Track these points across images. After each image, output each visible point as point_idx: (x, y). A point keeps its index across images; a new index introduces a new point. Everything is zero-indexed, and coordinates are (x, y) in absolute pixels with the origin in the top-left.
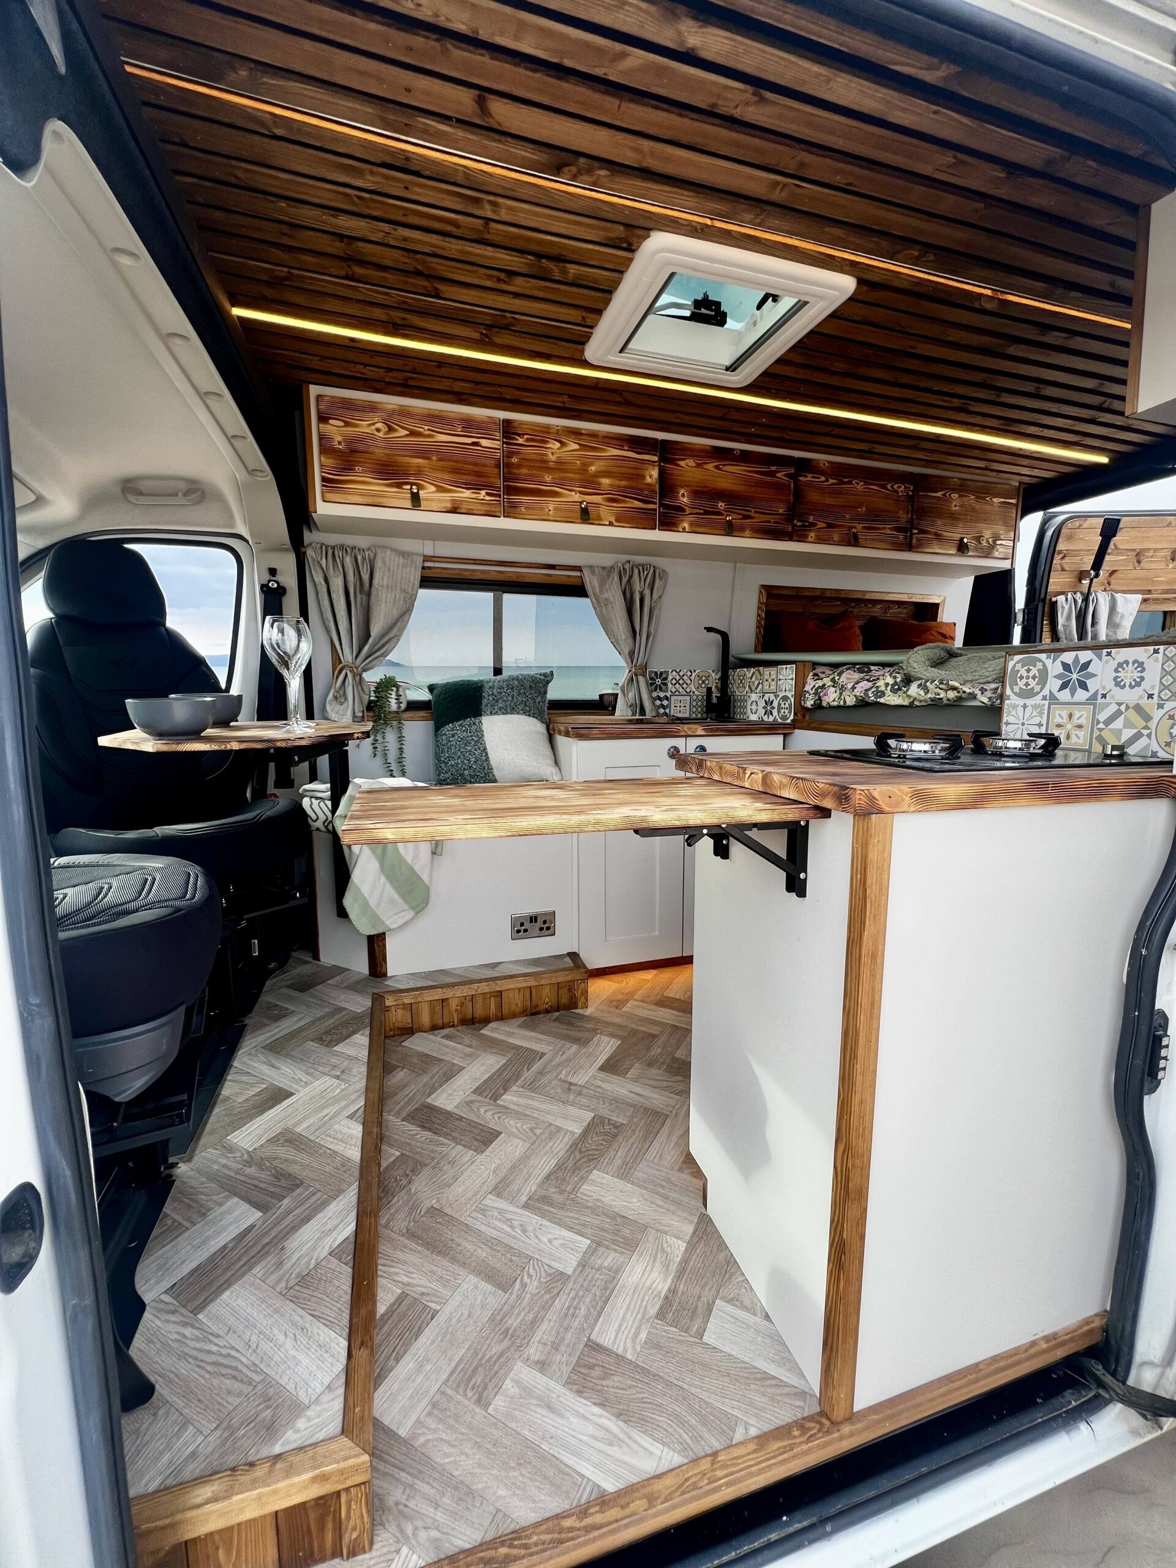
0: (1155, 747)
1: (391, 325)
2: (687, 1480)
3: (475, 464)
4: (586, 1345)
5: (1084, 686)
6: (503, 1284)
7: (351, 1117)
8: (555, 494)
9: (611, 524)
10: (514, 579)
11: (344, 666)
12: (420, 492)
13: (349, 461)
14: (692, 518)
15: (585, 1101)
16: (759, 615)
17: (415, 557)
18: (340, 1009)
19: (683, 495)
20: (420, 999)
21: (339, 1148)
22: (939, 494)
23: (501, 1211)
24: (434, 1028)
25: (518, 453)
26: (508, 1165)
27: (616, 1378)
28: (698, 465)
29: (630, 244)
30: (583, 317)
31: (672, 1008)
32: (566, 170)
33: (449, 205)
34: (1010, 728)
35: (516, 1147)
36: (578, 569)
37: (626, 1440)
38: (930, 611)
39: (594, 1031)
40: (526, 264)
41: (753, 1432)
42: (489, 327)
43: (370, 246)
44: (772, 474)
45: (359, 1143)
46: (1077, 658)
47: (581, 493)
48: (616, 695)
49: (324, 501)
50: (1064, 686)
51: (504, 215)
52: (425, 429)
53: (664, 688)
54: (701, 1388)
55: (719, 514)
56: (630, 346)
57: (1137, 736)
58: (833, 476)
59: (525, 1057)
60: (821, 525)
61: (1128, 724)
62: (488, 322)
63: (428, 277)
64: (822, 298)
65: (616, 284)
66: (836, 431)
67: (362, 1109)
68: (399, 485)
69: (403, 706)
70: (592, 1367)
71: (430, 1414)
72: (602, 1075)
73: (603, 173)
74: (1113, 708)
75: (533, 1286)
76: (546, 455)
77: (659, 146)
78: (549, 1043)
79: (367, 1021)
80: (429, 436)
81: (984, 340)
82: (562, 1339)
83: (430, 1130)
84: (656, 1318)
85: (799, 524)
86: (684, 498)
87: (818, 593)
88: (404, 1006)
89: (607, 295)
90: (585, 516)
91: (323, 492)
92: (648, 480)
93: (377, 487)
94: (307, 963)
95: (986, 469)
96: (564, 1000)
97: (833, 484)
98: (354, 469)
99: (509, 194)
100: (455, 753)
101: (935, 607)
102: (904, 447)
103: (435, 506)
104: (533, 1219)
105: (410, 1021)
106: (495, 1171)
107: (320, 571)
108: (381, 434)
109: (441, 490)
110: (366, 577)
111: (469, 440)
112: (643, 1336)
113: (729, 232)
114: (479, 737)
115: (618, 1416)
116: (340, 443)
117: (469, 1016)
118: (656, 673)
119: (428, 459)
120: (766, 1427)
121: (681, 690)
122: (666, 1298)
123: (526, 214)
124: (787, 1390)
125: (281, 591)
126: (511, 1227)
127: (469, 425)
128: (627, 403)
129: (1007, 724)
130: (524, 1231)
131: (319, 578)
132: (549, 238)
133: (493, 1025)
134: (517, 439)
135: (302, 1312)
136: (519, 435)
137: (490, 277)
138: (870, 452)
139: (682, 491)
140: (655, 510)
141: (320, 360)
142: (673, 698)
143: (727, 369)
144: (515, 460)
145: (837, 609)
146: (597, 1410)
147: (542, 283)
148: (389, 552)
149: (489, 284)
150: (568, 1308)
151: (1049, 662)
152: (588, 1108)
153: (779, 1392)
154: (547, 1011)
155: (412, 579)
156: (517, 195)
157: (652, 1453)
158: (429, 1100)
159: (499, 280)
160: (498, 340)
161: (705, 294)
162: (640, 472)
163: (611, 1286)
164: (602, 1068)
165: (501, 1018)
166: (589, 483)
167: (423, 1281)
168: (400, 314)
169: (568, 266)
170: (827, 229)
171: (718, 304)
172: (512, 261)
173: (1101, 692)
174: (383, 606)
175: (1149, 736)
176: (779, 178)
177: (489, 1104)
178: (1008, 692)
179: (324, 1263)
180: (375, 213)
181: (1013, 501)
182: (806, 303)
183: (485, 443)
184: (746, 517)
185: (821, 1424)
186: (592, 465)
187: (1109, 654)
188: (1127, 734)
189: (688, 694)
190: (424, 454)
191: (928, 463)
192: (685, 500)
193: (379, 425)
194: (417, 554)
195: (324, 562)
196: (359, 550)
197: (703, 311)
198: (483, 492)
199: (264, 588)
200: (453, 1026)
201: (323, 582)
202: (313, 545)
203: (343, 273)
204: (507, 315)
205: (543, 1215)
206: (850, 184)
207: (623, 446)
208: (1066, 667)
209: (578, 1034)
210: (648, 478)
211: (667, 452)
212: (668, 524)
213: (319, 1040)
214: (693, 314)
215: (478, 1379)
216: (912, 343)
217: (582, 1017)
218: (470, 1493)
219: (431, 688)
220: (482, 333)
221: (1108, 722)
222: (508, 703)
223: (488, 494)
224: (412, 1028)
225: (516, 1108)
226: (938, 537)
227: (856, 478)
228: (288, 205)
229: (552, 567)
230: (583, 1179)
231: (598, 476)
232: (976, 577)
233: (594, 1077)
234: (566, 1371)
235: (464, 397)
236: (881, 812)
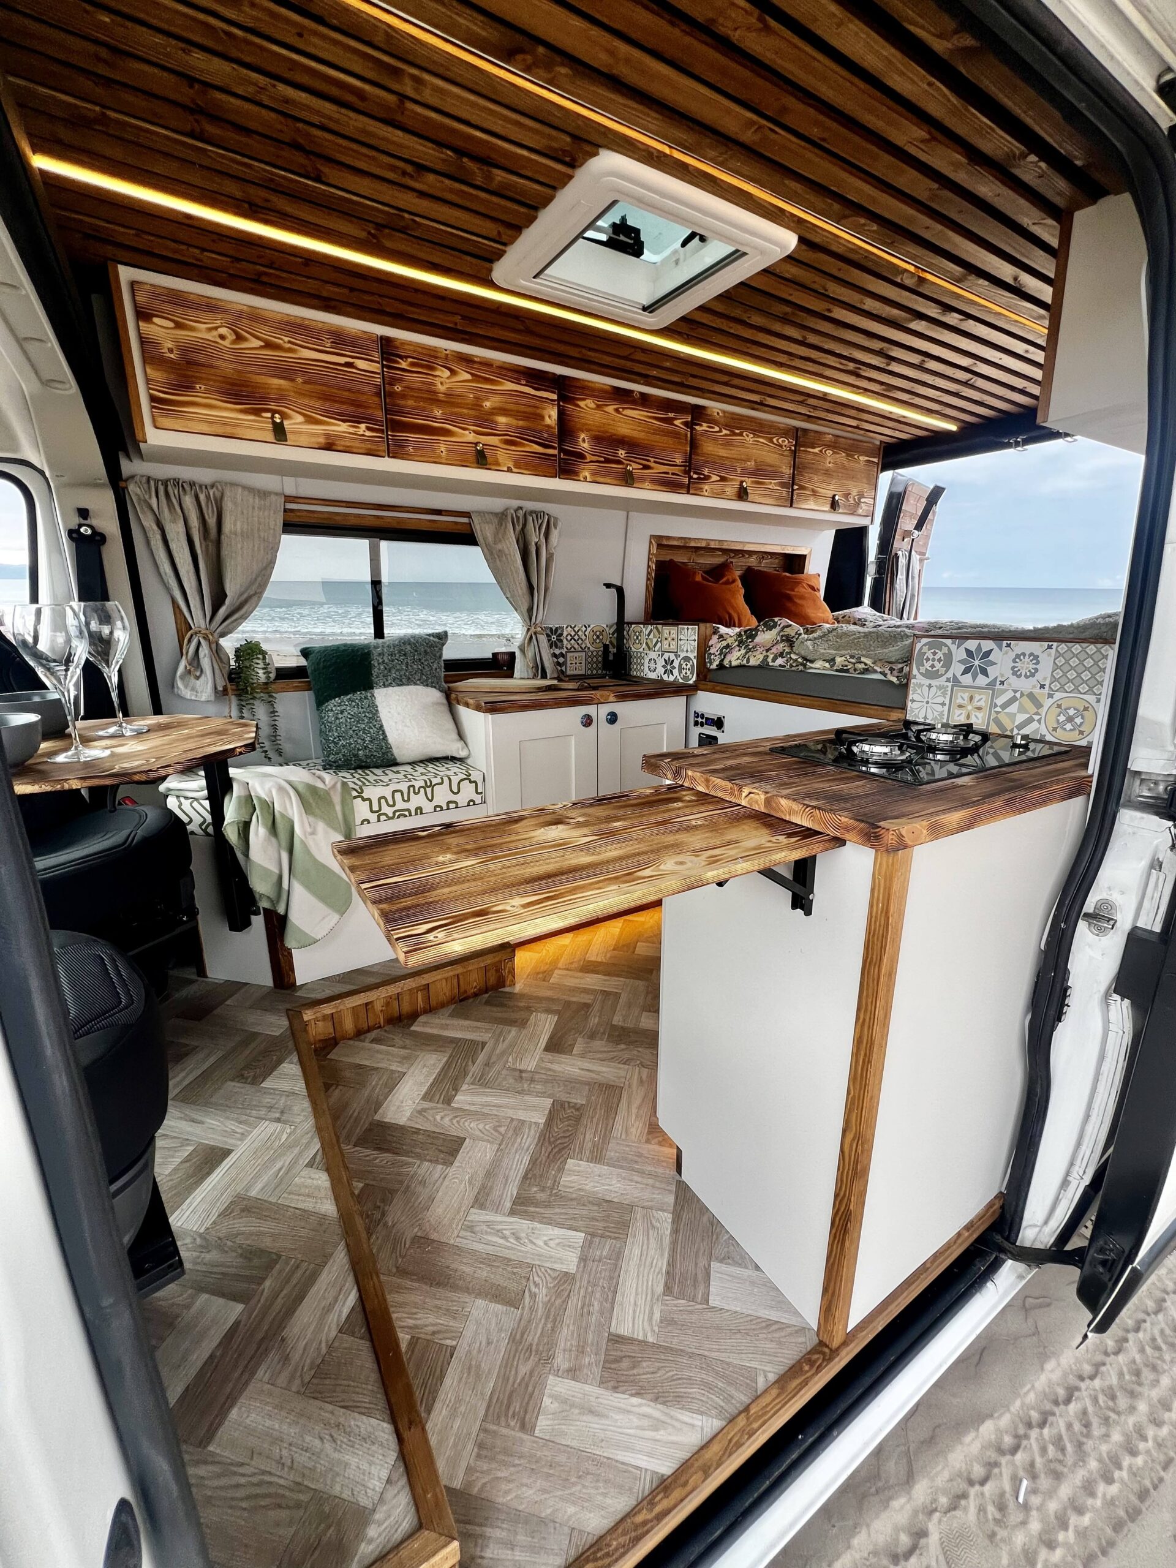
0: (1044, 731)
1: (246, 206)
2: (730, 1441)
3: (349, 390)
4: (608, 1340)
5: (985, 672)
6: (512, 1301)
7: (310, 1165)
8: (447, 433)
9: (509, 470)
10: (395, 525)
11: (196, 633)
12: (285, 422)
13: (185, 376)
14: (593, 466)
15: (539, 1087)
16: (649, 566)
17: (273, 498)
18: (254, 1035)
19: (584, 440)
20: (342, 1007)
21: (308, 1205)
22: (817, 450)
23: (489, 1224)
24: (359, 1034)
25: (402, 380)
26: (481, 1173)
27: (644, 1364)
28: (598, 407)
29: (574, 159)
30: (499, 233)
31: (597, 973)
32: (519, 57)
33: (357, 68)
34: (915, 705)
35: (485, 1150)
36: (467, 514)
37: (669, 1421)
38: (795, 563)
39: (528, 1009)
40: (444, 161)
41: (772, 1377)
42: (379, 226)
43: (232, 100)
44: (669, 421)
45: (330, 1193)
46: (979, 647)
47: (476, 432)
48: (512, 655)
49: (157, 428)
50: (966, 671)
51: (428, 96)
52: (284, 340)
53: (559, 644)
54: (719, 1350)
55: (619, 462)
56: (547, 272)
57: (1030, 721)
58: (727, 426)
59: (470, 1049)
60: (715, 478)
61: (1022, 709)
62: (379, 221)
63: (308, 153)
64: (763, 252)
65: (547, 201)
66: (736, 381)
67: (320, 1153)
68: (257, 412)
69: (273, 676)
70: (618, 1360)
71: (479, 1456)
72: (549, 1056)
73: (563, 70)
74: (1009, 695)
75: (542, 1294)
76: (434, 385)
77: (637, 54)
78: (487, 1030)
79: (291, 1044)
80: (290, 350)
81: (895, 312)
82: (585, 1341)
83: (387, 1151)
84: (664, 1294)
85: (695, 476)
86: (584, 443)
87: (703, 544)
88: (324, 1018)
89: (532, 212)
90: (481, 459)
91: (153, 416)
92: (548, 421)
93: (228, 413)
94: (192, 982)
95: (857, 427)
96: (492, 980)
97: (726, 435)
98: (194, 388)
99: (441, 71)
100: (346, 732)
101: (802, 558)
102: (792, 401)
103: (304, 441)
104: (522, 1225)
105: (332, 1030)
106: (470, 1182)
107: (151, 517)
108: (226, 343)
109: (310, 420)
110: (212, 521)
111: (343, 360)
112: (657, 1316)
113: (685, 166)
114: (373, 713)
115: (656, 1399)
116: (171, 351)
117: (396, 1014)
118: (551, 629)
119: (292, 380)
120: (781, 1369)
121: (576, 646)
122: (668, 1273)
123: (459, 100)
124: (789, 1330)
125: (98, 539)
126: (504, 1238)
127: (340, 340)
128: (529, 332)
129: (913, 701)
130: (518, 1239)
131: (149, 523)
132: (478, 134)
133: (422, 1019)
134: (398, 363)
135: (330, 1407)
136: (401, 357)
137: (393, 168)
138: (761, 404)
139: (582, 436)
140: (554, 456)
141: (137, 235)
142: (569, 655)
143: (645, 309)
144: (398, 388)
145: (718, 560)
146: (635, 1400)
147: (457, 185)
148: (240, 490)
149: (390, 175)
150: (582, 1308)
151: (953, 648)
152: (543, 1094)
153: (783, 1334)
154: (476, 995)
155: (272, 524)
156: (449, 74)
157: (693, 1426)
158: (377, 1117)
159: (404, 173)
160: (388, 244)
161: (624, 219)
162: (538, 411)
163: (616, 1274)
164: (547, 1049)
165: (430, 1010)
166: (484, 421)
167: (432, 1319)
168: (263, 193)
169: (496, 171)
170: (787, 182)
171: (637, 231)
172: (426, 154)
173: (999, 679)
174: (239, 558)
175: (1039, 721)
176: (754, 117)
177: (444, 1110)
178: (915, 671)
179: (336, 1344)
180: (248, 59)
181: (875, 460)
182: (745, 254)
183: (361, 364)
184: (646, 467)
185: (824, 1354)
186: (487, 400)
187: (1008, 645)
188: (1021, 718)
189: (583, 650)
190: (286, 372)
191: (809, 418)
192: (586, 445)
193: (223, 331)
194: (277, 494)
195: (154, 502)
196: (201, 486)
197: (622, 238)
198: (363, 426)
199: (74, 535)
200: (380, 1027)
201: (155, 527)
202: (137, 478)
203: (188, 128)
204: (406, 215)
205: (532, 1217)
206: (824, 140)
207: (519, 380)
208: (969, 653)
209: (514, 1016)
210: (547, 418)
211: (565, 389)
212: (566, 468)
213: (240, 1077)
214: (610, 239)
215: (516, 1406)
216: (831, 306)
217: (511, 996)
218: (543, 1521)
219: (305, 653)
220: (369, 233)
221: (1005, 706)
222: (402, 673)
223: (368, 429)
224: (334, 1038)
225: (472, 1108)
226: (815, 494)
227: (746, 429)
228: (112, 20)
229: (439, 512)
230: (561, 1169)
231: (493, 414)
232: (837, 531)
233: (541, 1059)
234: (597, 1370)
235: (333, 303)
236: (906, 847)
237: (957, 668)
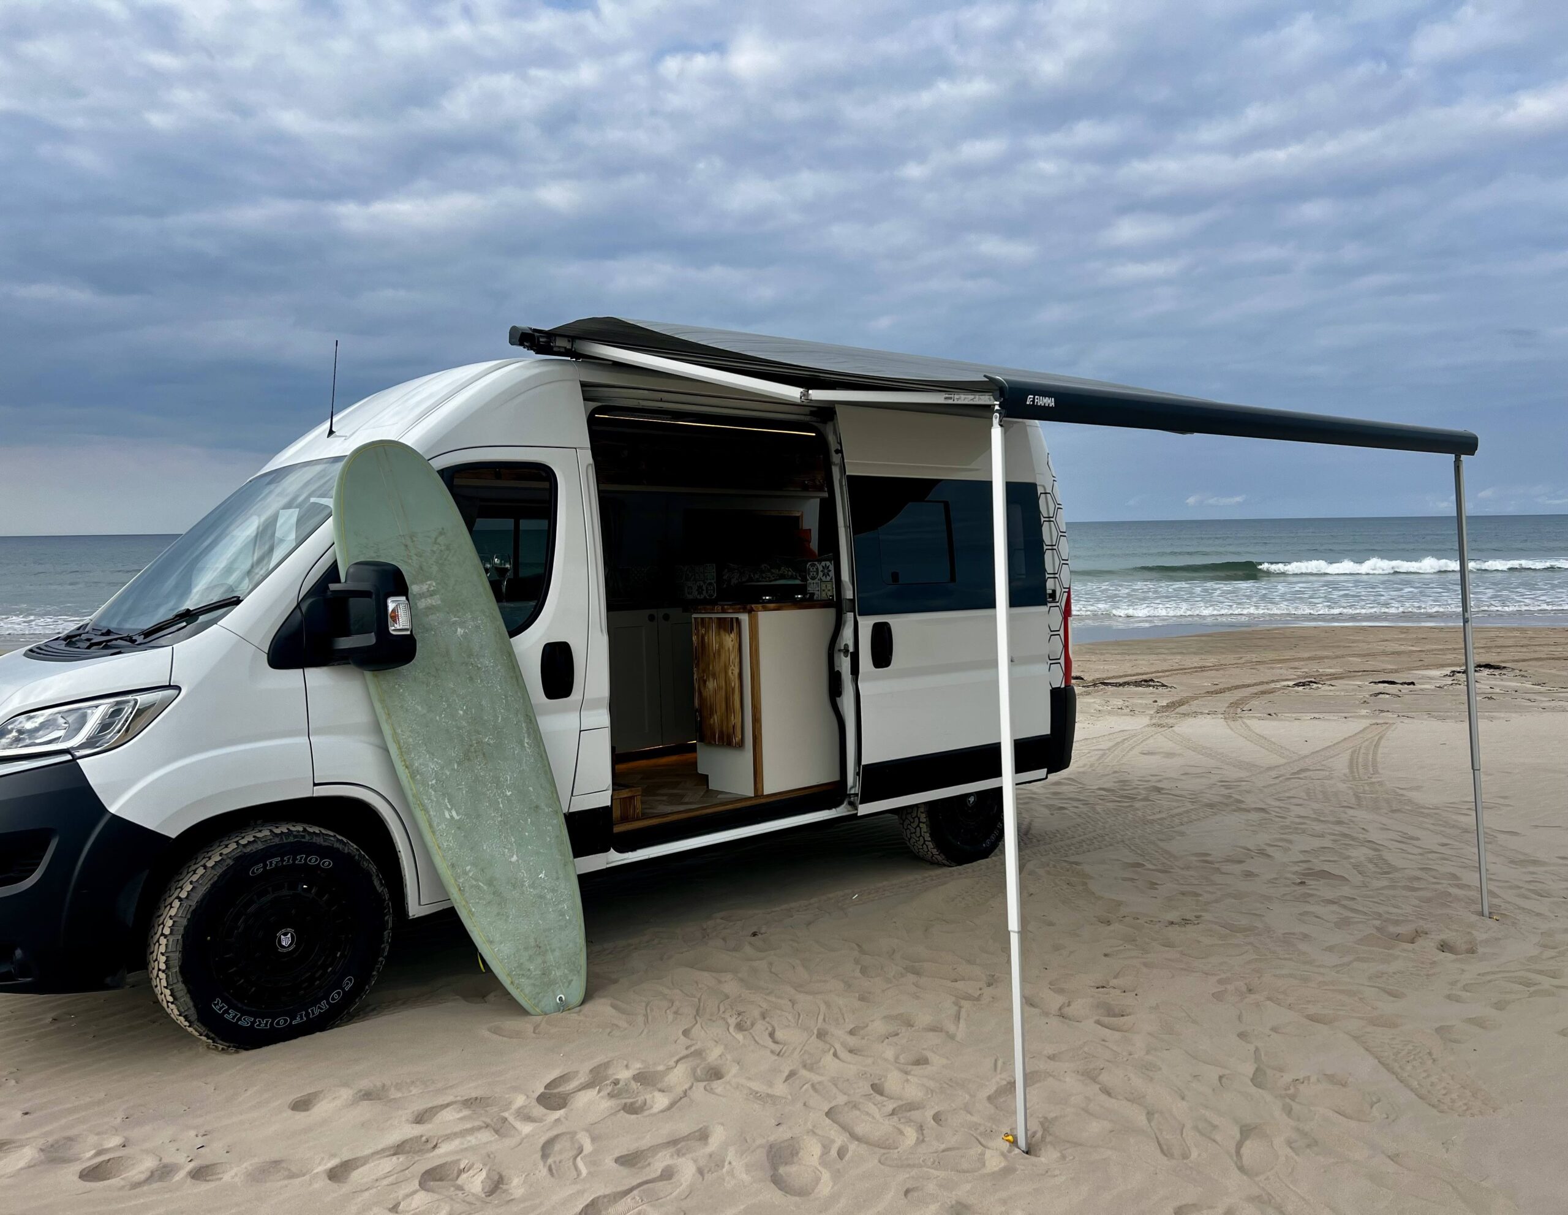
38: (794, 521)
101: (800, 519)
151: (818, 565)
236: (754, 611)
237: (821, 574)
